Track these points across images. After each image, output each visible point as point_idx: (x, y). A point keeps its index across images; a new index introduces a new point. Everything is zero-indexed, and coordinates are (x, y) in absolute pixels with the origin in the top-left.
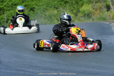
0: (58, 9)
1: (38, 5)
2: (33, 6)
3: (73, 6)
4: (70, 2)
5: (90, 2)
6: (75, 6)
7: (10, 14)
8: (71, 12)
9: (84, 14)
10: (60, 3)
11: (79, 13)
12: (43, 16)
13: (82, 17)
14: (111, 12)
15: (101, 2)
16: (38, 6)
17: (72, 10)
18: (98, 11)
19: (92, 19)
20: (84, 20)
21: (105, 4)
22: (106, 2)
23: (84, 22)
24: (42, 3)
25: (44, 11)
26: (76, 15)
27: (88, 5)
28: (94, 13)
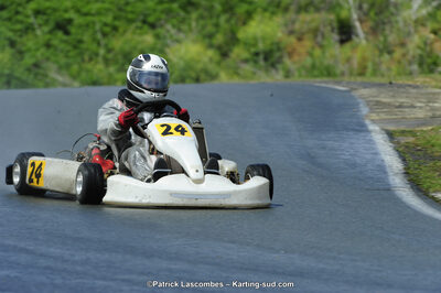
0: (159, 30)
1: (85, 10)
2: (67, 16)
3: (214, 21)
4: (204, 3)
5: (278, 6)
6: (223, 19)
8: (207, 41)
9: (253, 50)
10: (166, 6)
11: (234, 45)
12: (102, 51)
13: (246, 61)
14: (354, 48)
15: (318, 10)
16: (86, 14)
17: (210, 36)
18: (308, 43)
20: (254, 73)
21: (332, 17)
22: (338, 9)
23: (252, 82)
25: (105, 35)
26: (225, 55)
27: (270, 19)
28: (289, 50)
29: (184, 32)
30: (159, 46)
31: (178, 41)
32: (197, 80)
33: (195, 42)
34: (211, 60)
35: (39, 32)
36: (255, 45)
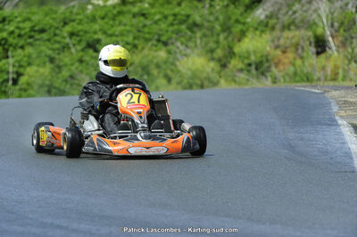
0: (171, 47)
1: (110, 32)
2: (96, 37)
3: (215, 38)
4: (206, 24)
6: (222, 37)
7: (25, 59)
8: (209, 55)
9: (246, 61)
10: (176, 27)
11: (231, 58)
13: (241, 70)
14: (328, 59)
15: (298, 27)
16: (111, 35)
17: (212, 51)
18: (291, 55)
19: (269, 79)
20: (248, 80)
21: (310, 34)
22: (314, 27)
23: (246, 87)
24: (122, 28)
27: (260, 36)
28: (276, 61)
29: (191, 48)
30: (171, 60)
31: (186, 55)
32: (202, 87)
33: (199, 56)
34: (213, 70)
35: (73, 50)
36: (248, 58)
